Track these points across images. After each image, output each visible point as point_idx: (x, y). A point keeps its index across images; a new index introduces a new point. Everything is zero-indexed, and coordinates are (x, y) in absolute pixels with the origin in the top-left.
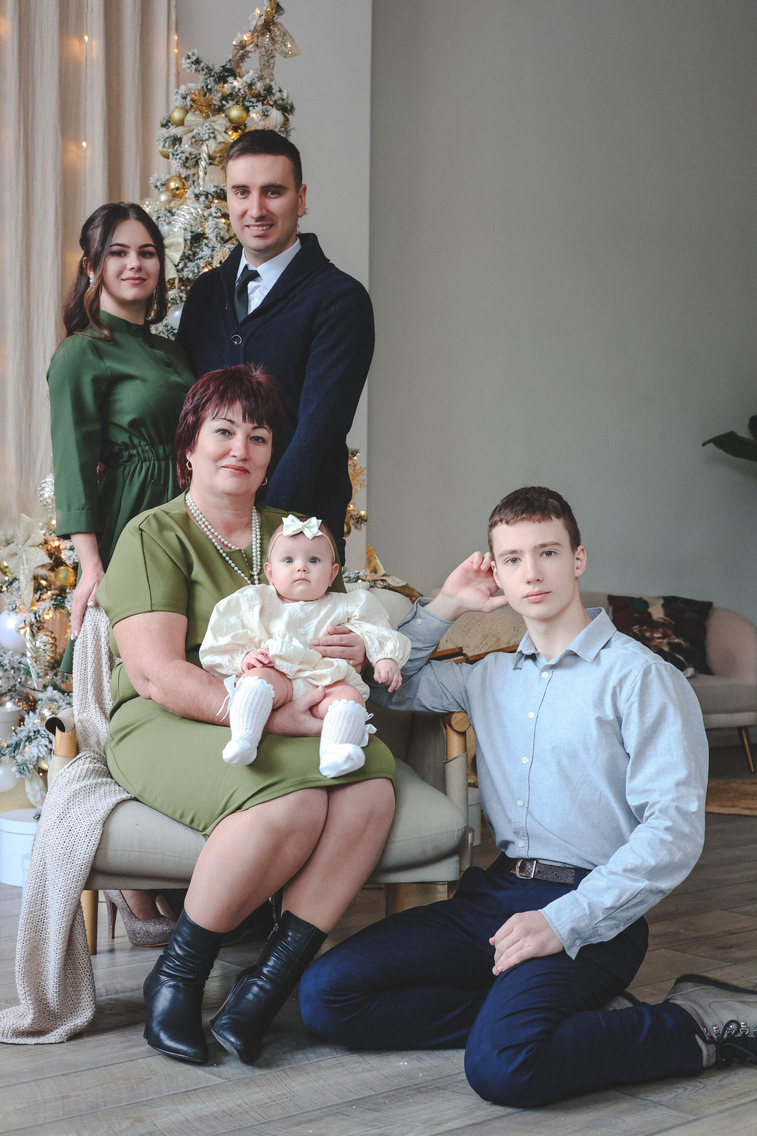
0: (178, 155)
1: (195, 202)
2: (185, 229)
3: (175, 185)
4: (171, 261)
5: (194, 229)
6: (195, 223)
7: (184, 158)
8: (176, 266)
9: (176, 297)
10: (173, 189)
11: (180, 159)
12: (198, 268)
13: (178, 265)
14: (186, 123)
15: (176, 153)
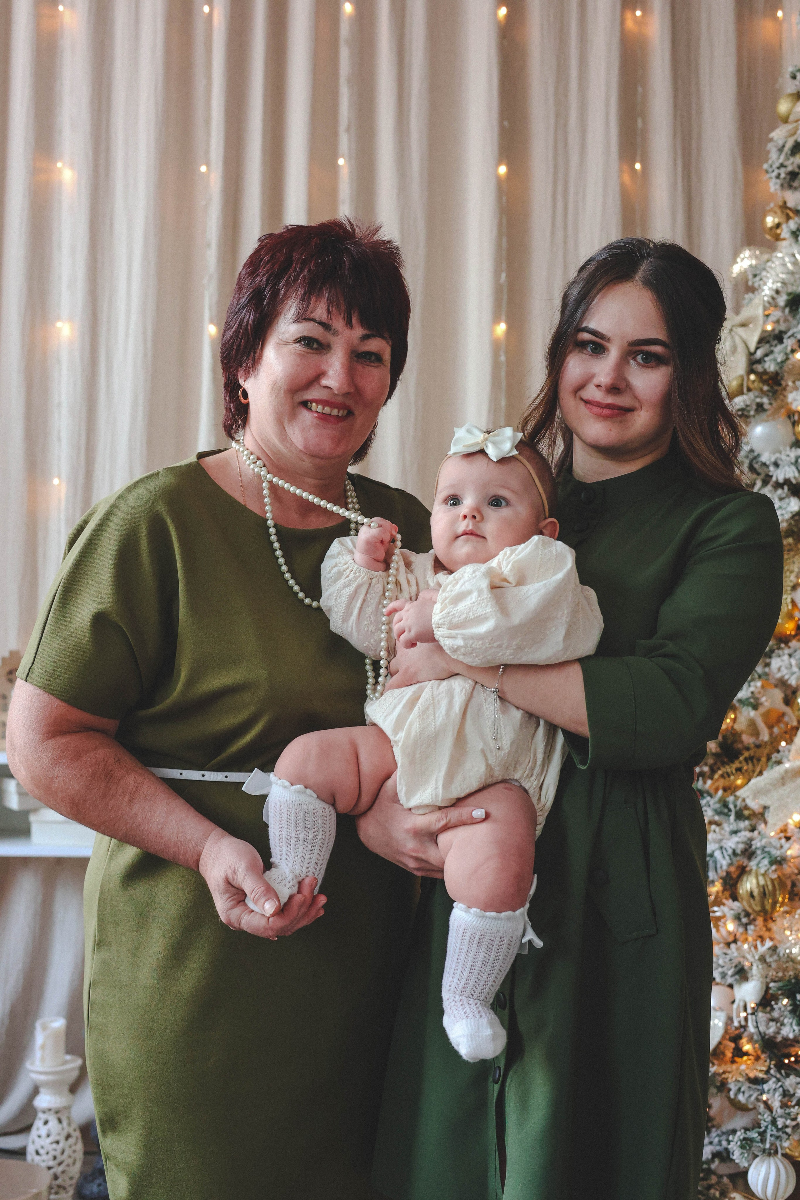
0: (773, 171)
1: (794, 245)
2: (777, 292)
3: (774, 220)
4: (747, 347)
5: (790, 289)
6: (792, 280)
7: (783, 176)
8: (751, 354)
9: (747, 406)
10: (771, 228)
11: (778, 177)
12: (786, 354)
13: (755, 352)
14: (792, 118)
15: (770, 170)
